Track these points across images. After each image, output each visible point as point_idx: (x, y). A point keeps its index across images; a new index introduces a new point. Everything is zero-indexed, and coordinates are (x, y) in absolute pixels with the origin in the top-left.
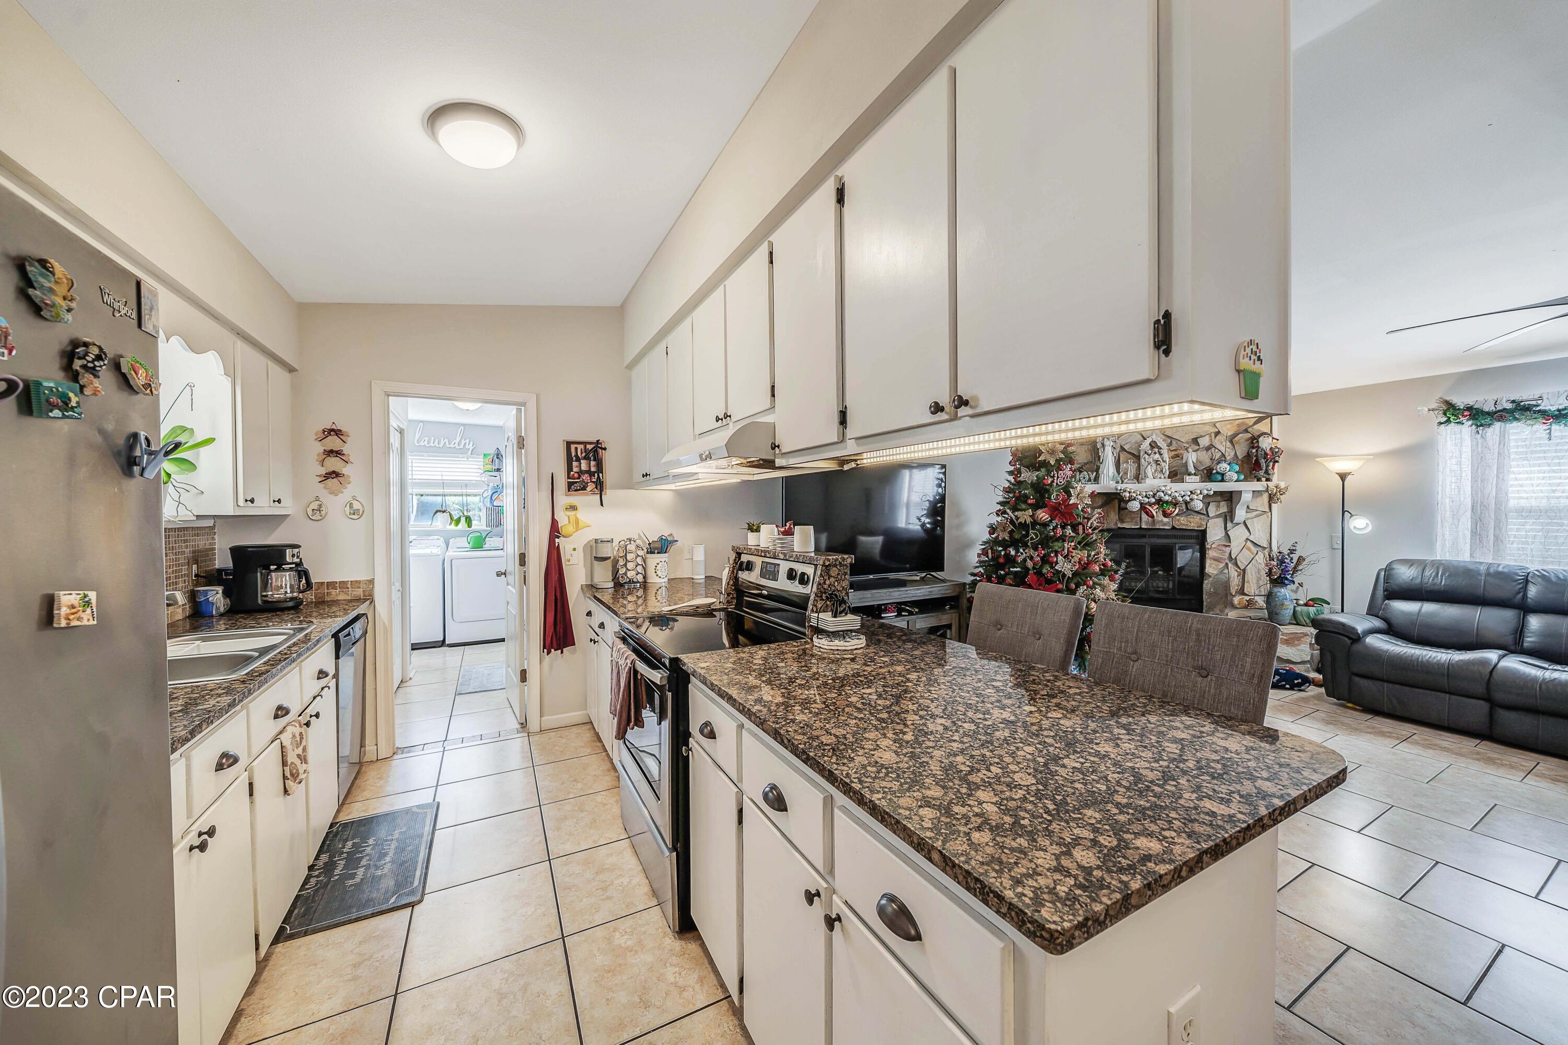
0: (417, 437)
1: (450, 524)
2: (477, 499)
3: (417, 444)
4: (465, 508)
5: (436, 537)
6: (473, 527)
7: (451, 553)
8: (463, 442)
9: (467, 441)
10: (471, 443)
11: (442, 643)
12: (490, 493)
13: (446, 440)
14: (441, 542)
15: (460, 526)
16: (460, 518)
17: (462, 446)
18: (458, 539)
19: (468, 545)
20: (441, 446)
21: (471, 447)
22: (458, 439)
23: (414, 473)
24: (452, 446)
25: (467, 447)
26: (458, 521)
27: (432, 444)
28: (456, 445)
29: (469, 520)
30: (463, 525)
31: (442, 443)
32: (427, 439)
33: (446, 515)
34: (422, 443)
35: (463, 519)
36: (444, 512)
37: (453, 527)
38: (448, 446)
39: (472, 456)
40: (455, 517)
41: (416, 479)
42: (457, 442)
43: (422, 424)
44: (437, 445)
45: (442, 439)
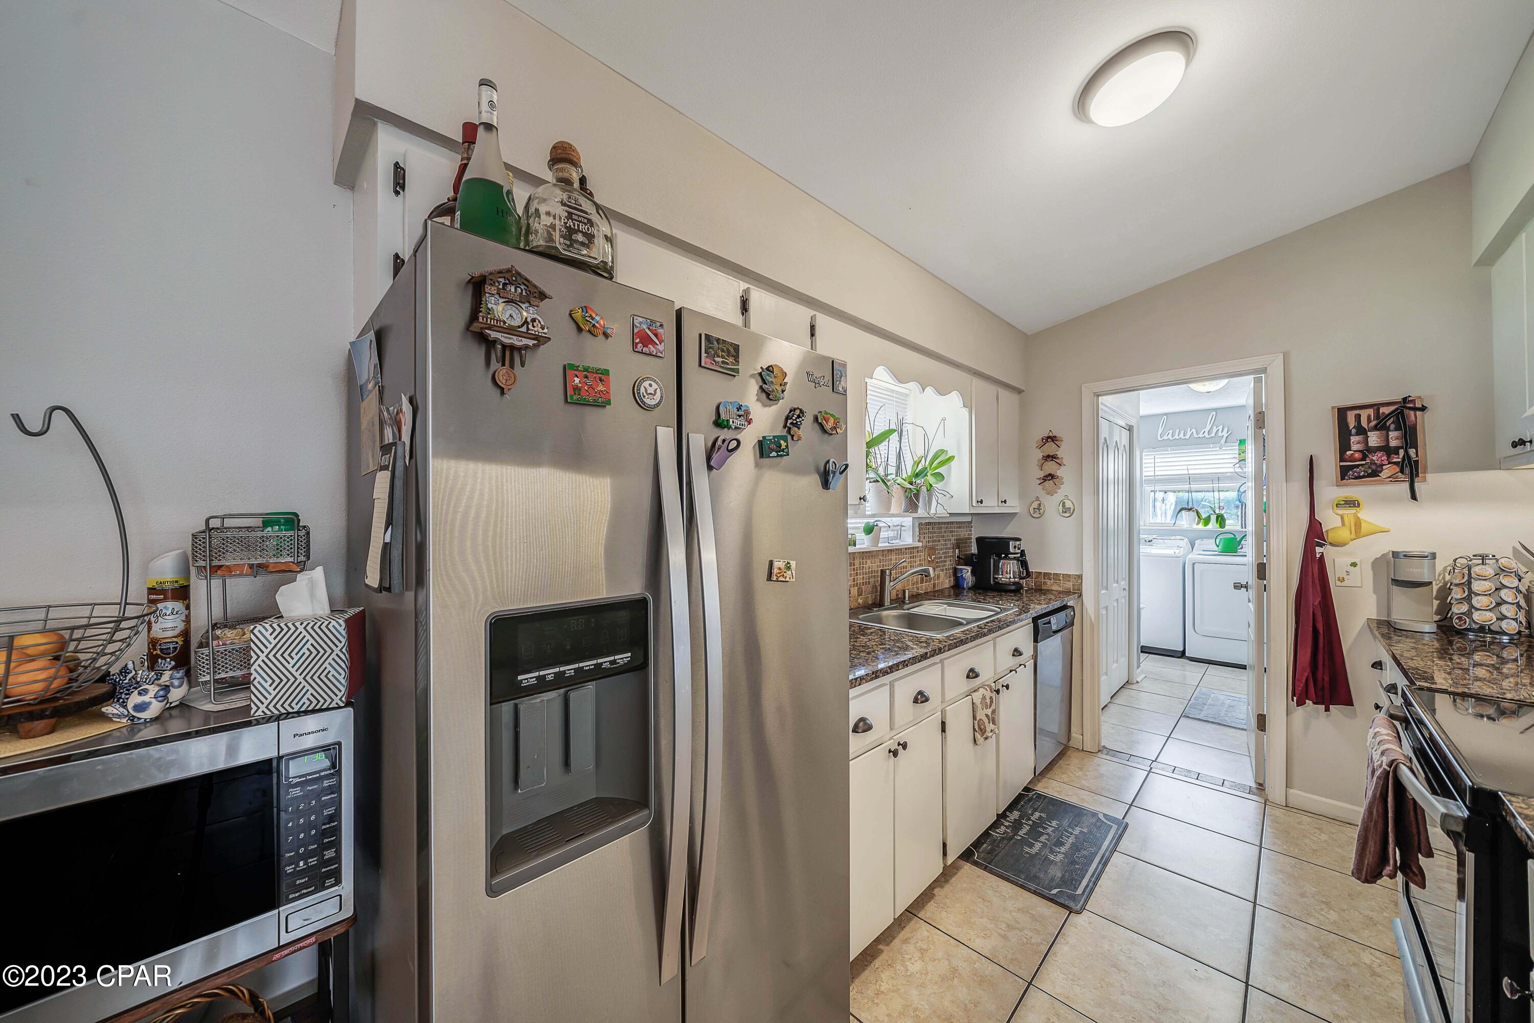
0: (1160, 431)
1: (1198, 524)
2: (1233, 495)
3: (1159, 439)
4: (1217, 505)
5: (1178, 537)
6: (1227, 528)
7: (1193, 556)
8: (1215, 430)
9: (1220, 428)
10: (1226, 429)
11: (1182, 654)
13: (1194, 430)
14: (1185, 543)
15: (1210, 526)
16: (1209, 516)
17: (1213, 435)
18: (1206, 541)
19: (1216, 549)
20: (1187, 437)
21: (1225, 434)
22: (1208, 427)
24: (1201, 435)
25: (1220, 434)
26: (1207, 521)
27: (1176, 437)
28: (1206, 434)
29: (1221, 520)
30: (1213, 525)
31: (1189, 433)
32: (1171, 432)
33: (1193, 514)
34: (1165, 437)
35: (1213, 518)
36: (1190, 509)
37: (1201, 526)
38: (1196, 436)
39: (1226, 444)
40: (1204, 516)
41: (1158, 476)
42: (1207, 430)
43: (1165, 417)
44: (1183, 437)
45: (1189, 429)
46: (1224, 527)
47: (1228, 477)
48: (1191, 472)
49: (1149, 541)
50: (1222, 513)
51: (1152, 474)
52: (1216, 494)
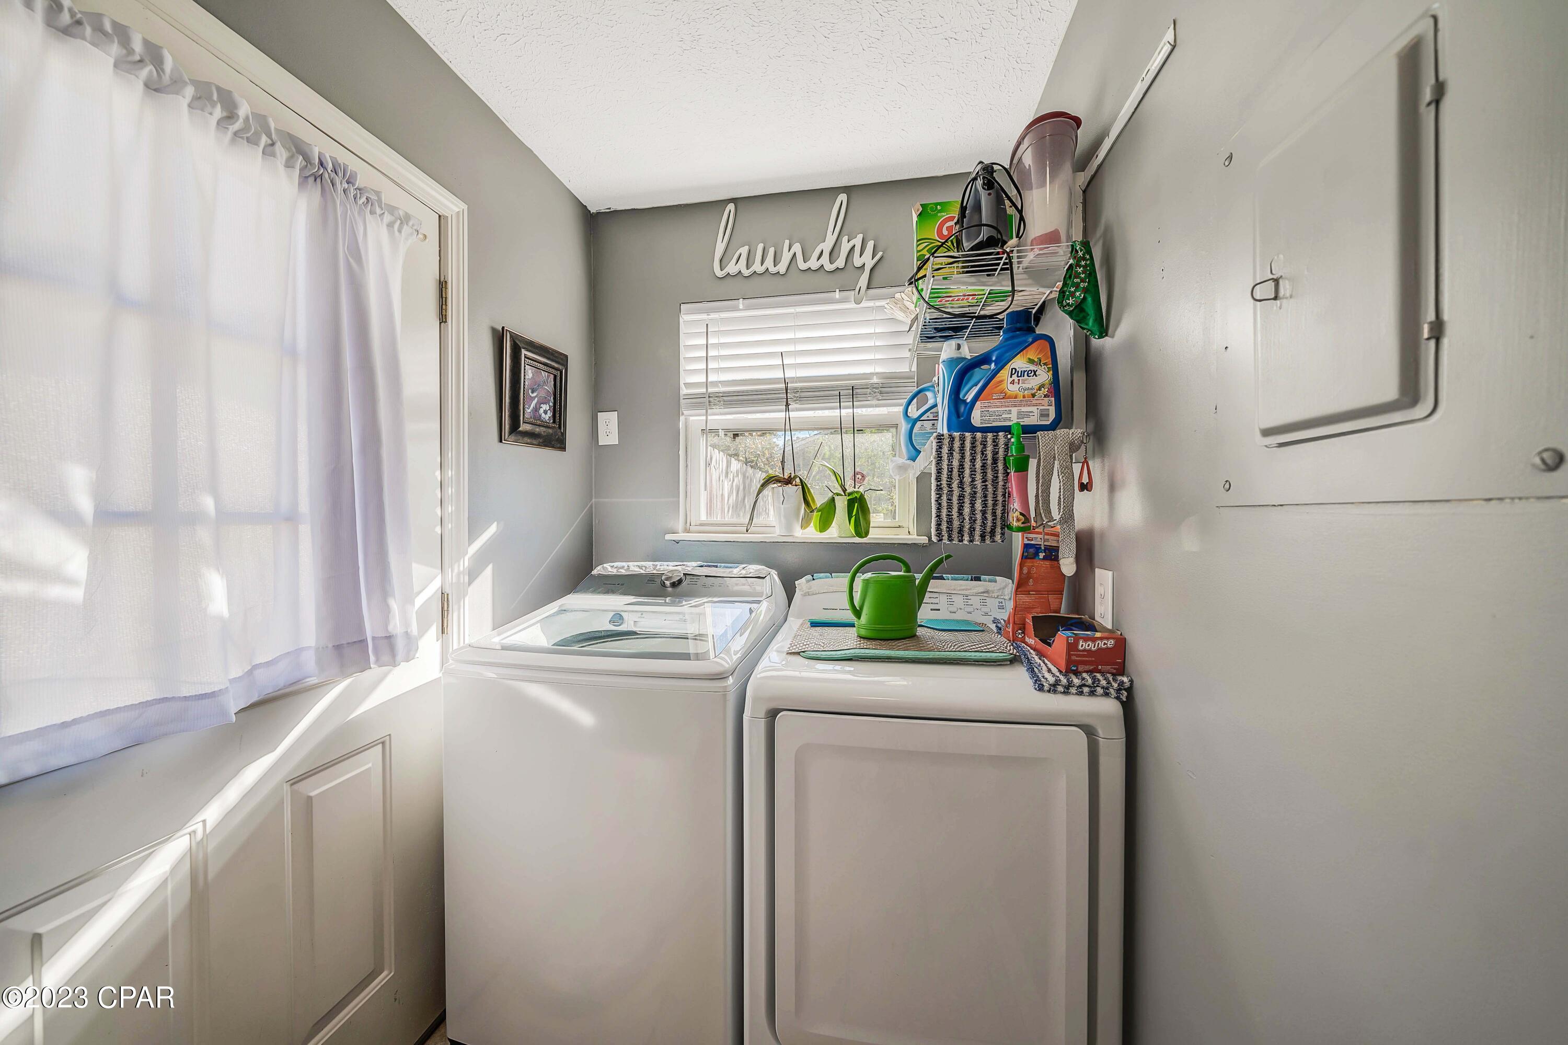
0: (720, 248)
1: (805, 523)
2: (887, 438)
3: (720, 274)
4: (850, 471)
6: (875, 535)
8: (845, 247)
9: (857, 241)
10: (870, 245)
12: (940, 399)
13: (797, 248)
14: (771, 586)
15: (833, 531)
16: (833, 500)
17: (840, 263)
18: (822, 580)
20: (782, 268)
21: (868, 260)
22: (830, 239)
23: (712, 365)
24: (813, 264)
25: (857, 262)
26: (828, 512)
27: (757, 267)
28: (825, 260)
29: (858, 506)
30: (840, 528)
31: (786, 257)
32: (744, 251)
33: (793, 491)
34: (732, 268)
35: (841, 504)
36: (788, 481)
37: (812, 532)
38: (802, 266)
39: (871, 292)
40: (820, 500)
41: (715, 384)
42: (827, 246)
43: (731, 207)
44: (773, 270)
45: (787, 242)
46: (867, 533)
47: (873, 387)
48: (790, 374)
49: (674, 585)
50: (861, 490)
51: (702, 379)
52: (848, 438)
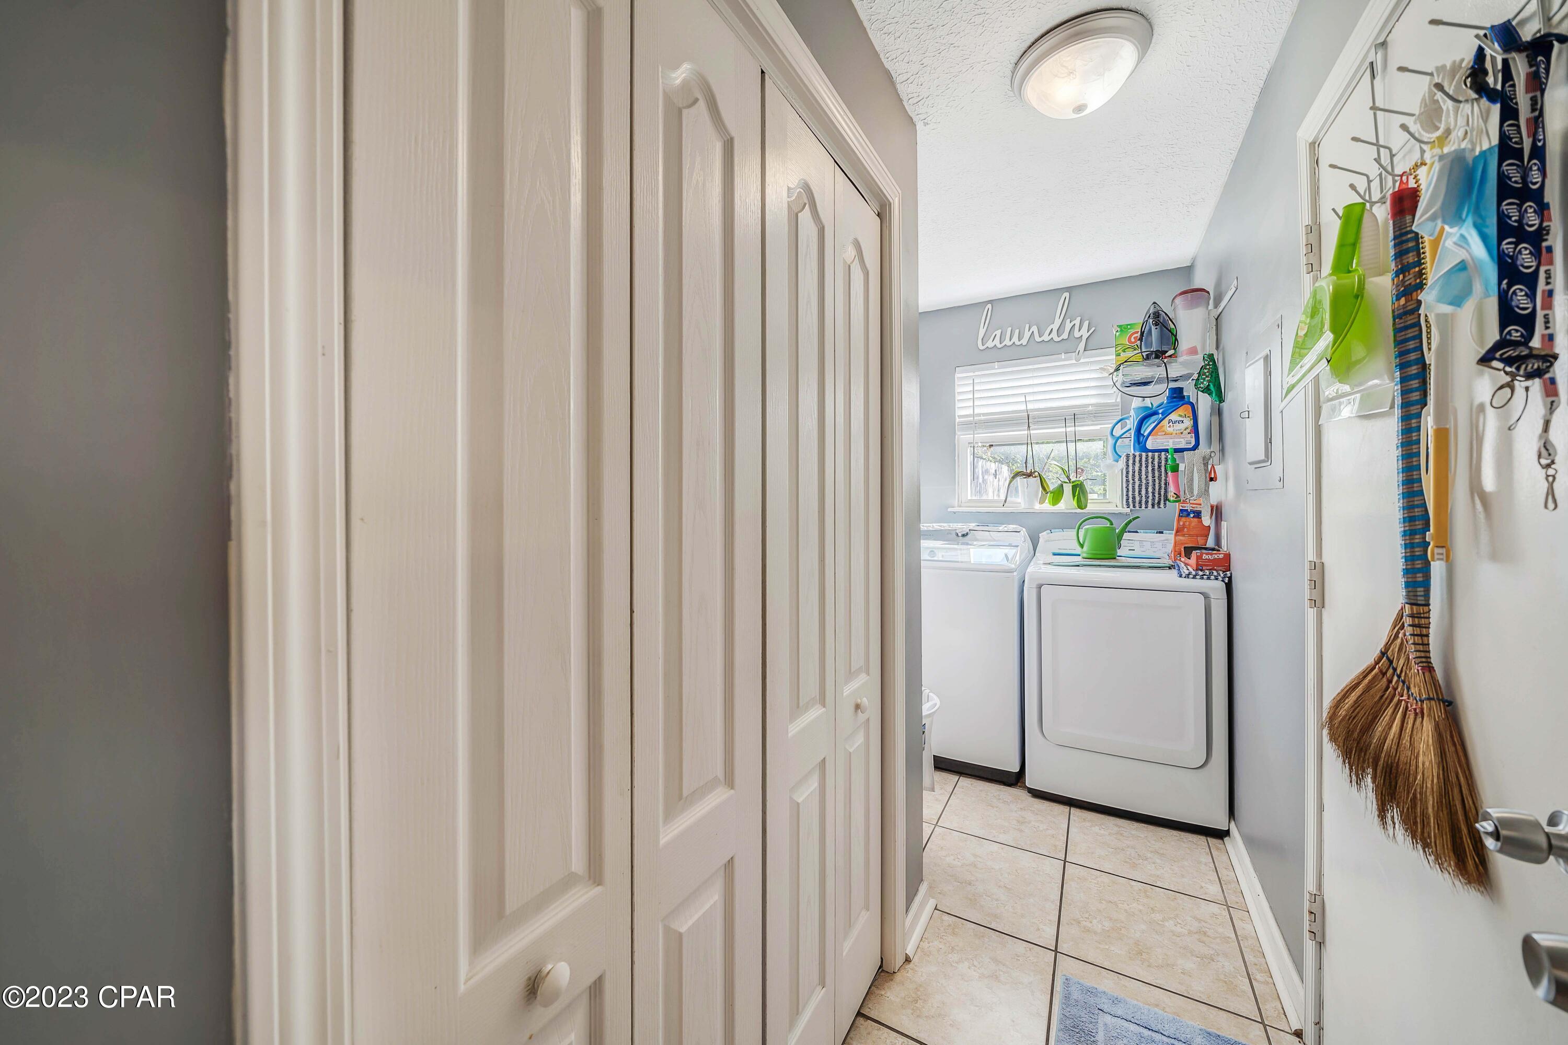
0: (982, 332)
1: (1042, 502)
2: (1097, 447)
3: (981, 347)
4: (1073, 468)
5: (1012, 527)
6: (1091, 508)
7: (1039, 569)
8: (1068, 326)
9: (1077, 322)
10: (1086, 324)
11: (1015, 779)
12: (1131, 424)
13: (1034, 329)
14: (1022, 538)
15: (1062, 506)
16: (1061, 486)
17: (1065, 336)
18: (1057, 534)
19: (1078, 550)
20: (1024, 341)
21: (1084, 333)
22: (1058, 322)
23: (977, 403)
24: (1046, 337)
25: (1077, 334)
26: (1058, 494)
27: (1007, 342)
28: (1054, 335)
29: (1079, 490)
30: (1067, 504)
31: (1027, 335)
32: (998, 333)
33: (1034, 482)
34: (990, 344)
35: (1068, 488)
36: (1030, 475)
37: (1047, 506)
38: (1038, 339)
39: (1086, 352)
40: (1052, 485)
41: (979, 415)
42: (1055, 326)
43: (989, 306)
44: (1018, 343)
45: (1027, 326)
46: (1086, 506)
47: (1090, 413)
48: (1030, 406)
49: (963, 536)
50: (1081, 479)
51: (970, 412)
52: (1071, 446)
